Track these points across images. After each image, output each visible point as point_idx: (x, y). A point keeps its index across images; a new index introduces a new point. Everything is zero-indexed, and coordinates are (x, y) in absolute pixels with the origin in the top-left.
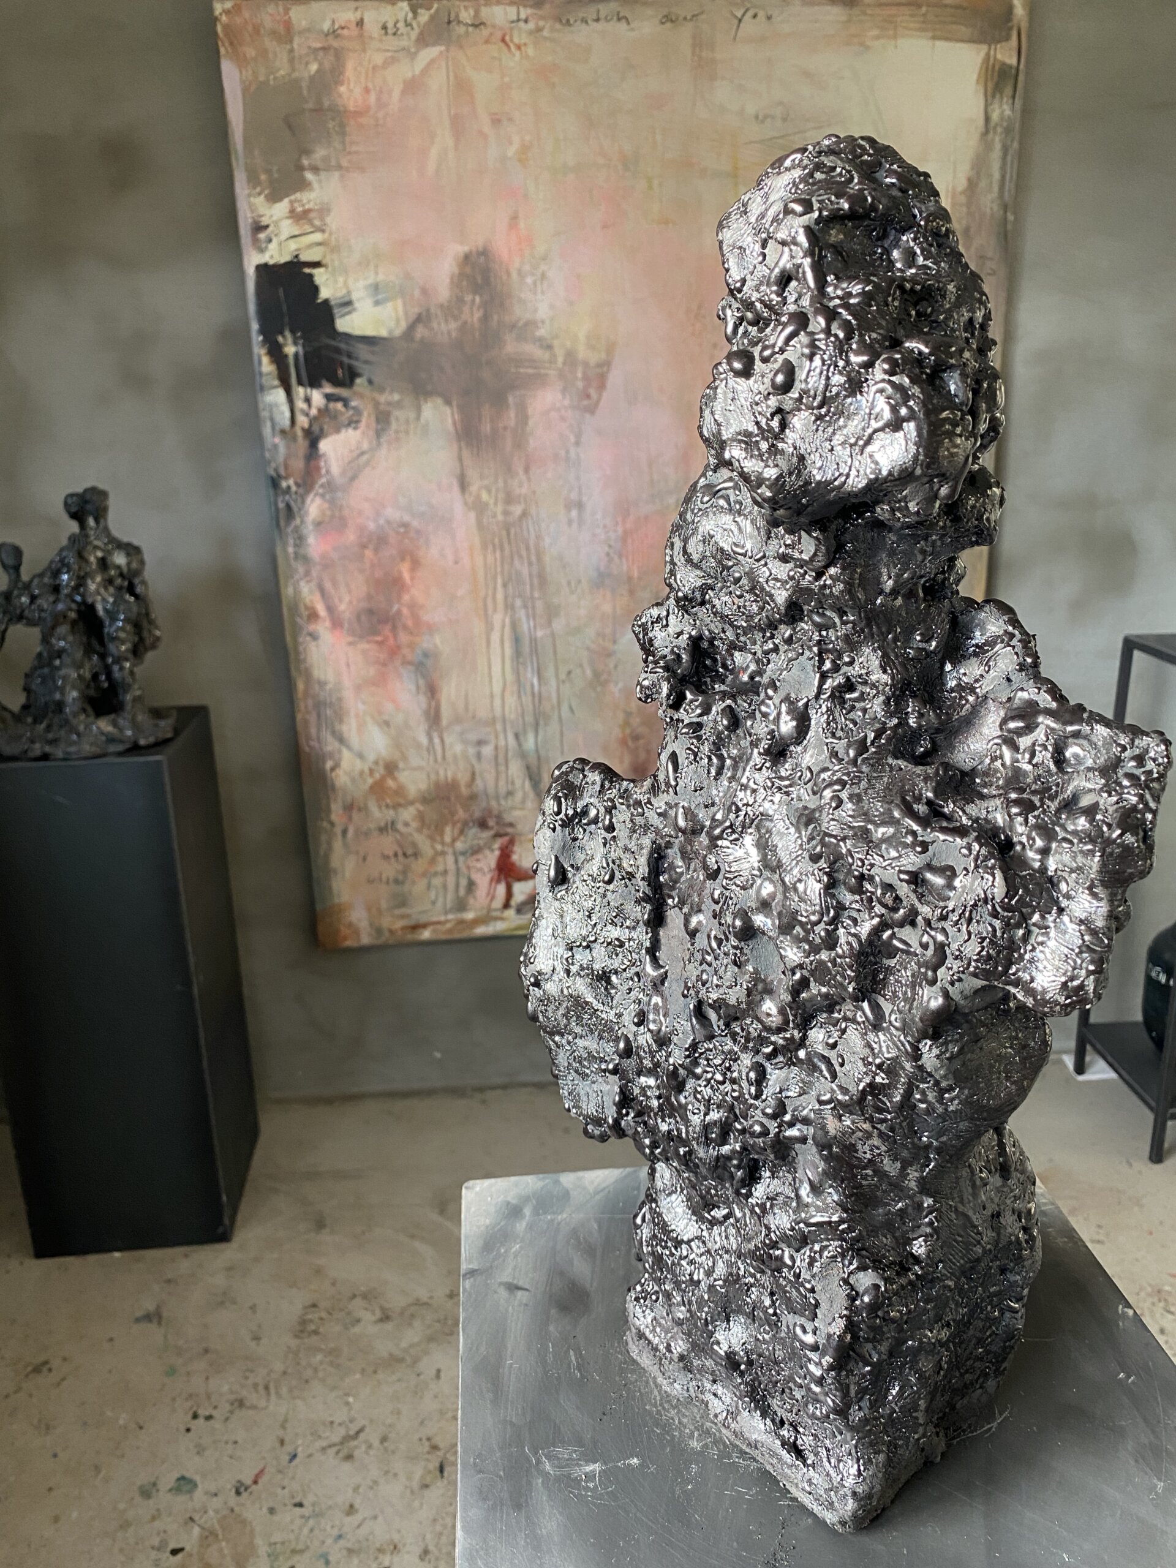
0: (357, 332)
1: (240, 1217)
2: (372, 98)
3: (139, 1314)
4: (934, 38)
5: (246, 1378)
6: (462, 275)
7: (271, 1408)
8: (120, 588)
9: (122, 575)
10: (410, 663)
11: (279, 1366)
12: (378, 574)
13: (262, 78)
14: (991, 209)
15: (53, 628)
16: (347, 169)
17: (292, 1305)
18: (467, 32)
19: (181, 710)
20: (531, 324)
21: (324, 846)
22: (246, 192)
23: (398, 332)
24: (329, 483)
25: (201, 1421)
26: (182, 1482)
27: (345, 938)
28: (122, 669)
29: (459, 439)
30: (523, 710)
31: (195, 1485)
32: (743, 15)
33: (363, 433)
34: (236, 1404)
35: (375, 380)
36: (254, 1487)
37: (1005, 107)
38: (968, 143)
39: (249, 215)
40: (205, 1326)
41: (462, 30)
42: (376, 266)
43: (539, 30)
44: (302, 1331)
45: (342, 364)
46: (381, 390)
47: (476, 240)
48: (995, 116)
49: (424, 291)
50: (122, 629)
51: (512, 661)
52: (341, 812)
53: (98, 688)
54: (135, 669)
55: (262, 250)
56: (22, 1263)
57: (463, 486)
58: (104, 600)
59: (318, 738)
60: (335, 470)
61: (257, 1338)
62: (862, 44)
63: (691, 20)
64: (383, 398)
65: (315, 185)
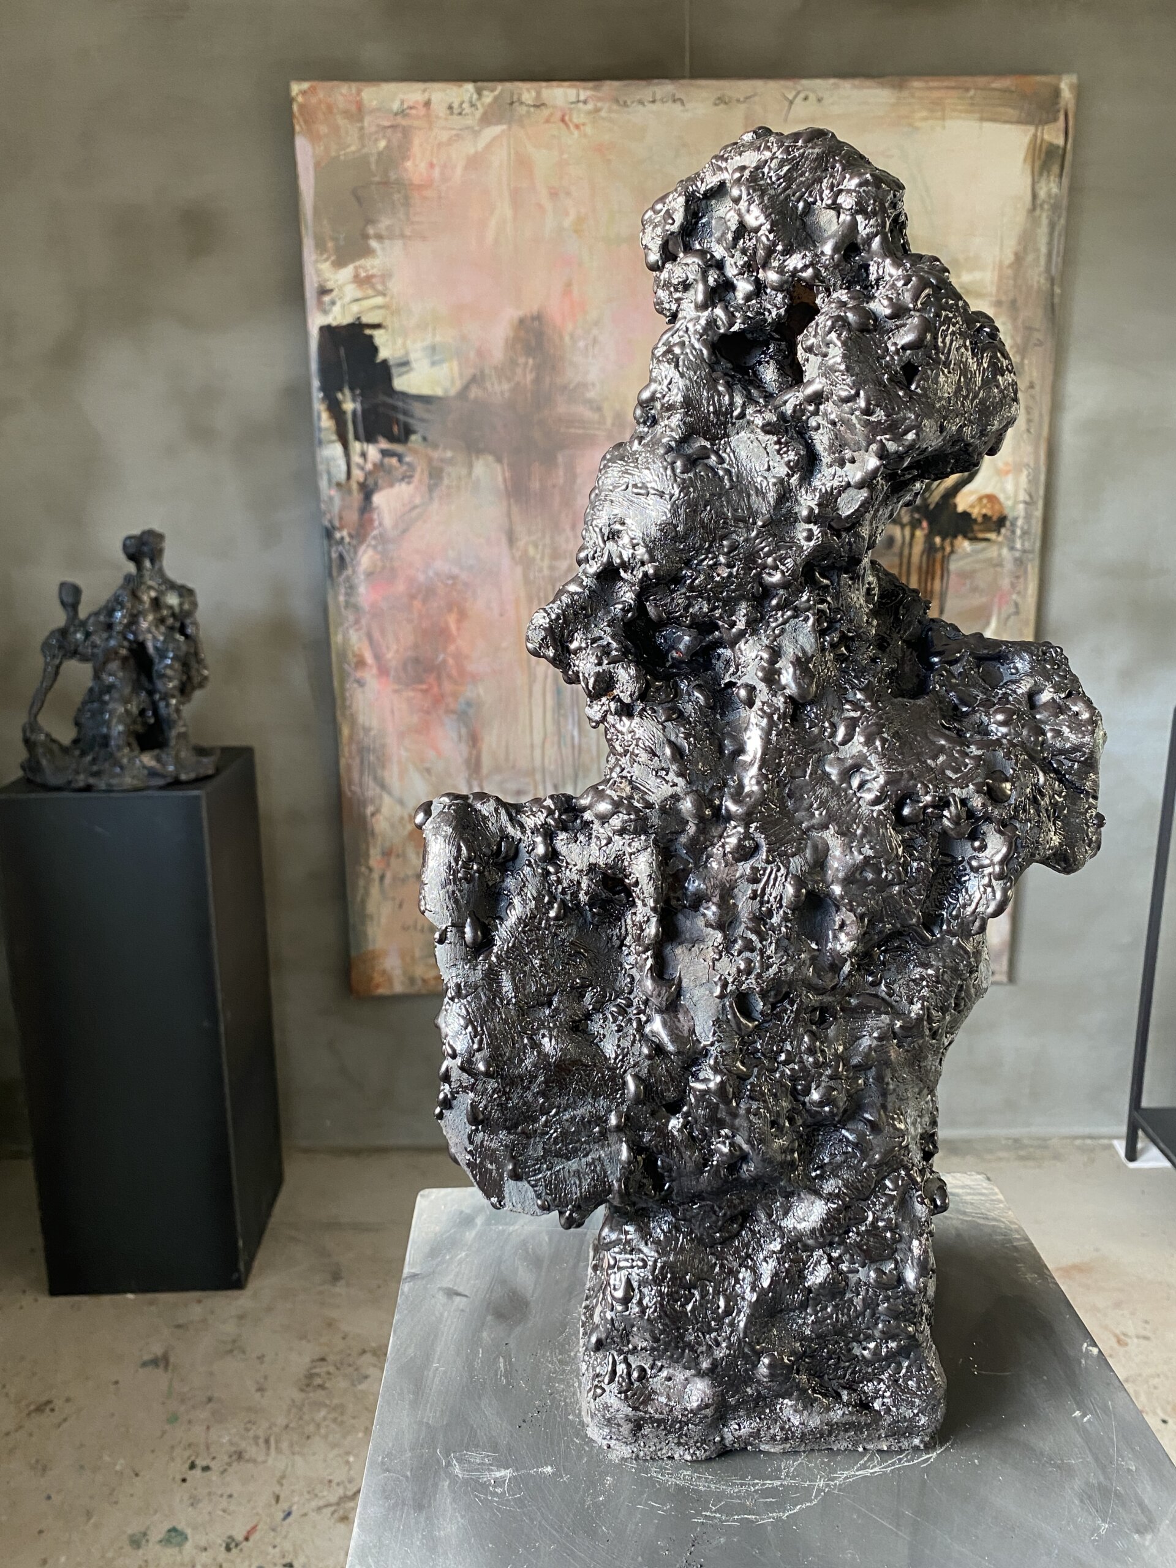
0: (413, 391)
1: (256, 1264)
2: (436, 173)
3: (146, 1357)
4: (982, 119)
5: (247, 1430)
6: (516, 339)
7: (270, 1462)
8: (171, 628)
9: (173, 615)
10: (453, 712)
11: (281, 1421)
12: (425, 624)
13: (333, 154)
14: (1038, 282)
15: (105, 663)
16: (410, 238)
17: (300, 1359)
18: (528, 112)
19: (225, 750)
20: (584, 385)
21: (361, 891)
22: (314, 257)
23: (453, 392)
24: (381, 535)
25: (197, 1472)
26: (173, 1534)
27: (378, 986)
28: (168, 705)
29: (509, 495)
30: (563, 761)
31: (186, 1538)
32: (795, 97)
33: (416, 488)
34: (235, 1457)
35: (430, 438)
36: (245, 1543)
37: (1052, 185)
38: (1015, 219)
39: (315, 279)
40: (211, 1374)
41: (523, 110)
42: (434, 329)
43: (597, 110)
44: (308, 1385)
45: (397, 422)
46: (435, 446)
47: (531, 306)
48: (1042, 194)
49: (480, 353)
50: (170, 667)
51: (554, 711)
52: (379, 857)
53: (145, 724)
54: (181, 707)
55: (325, 312)
56: (36, 1300)
57: (511, 539)
58: (155, 638)
59: (361, 785)
60: (388, 522)
61: (261, 1389)
62: (910, 125)
63: (744, 102)
64: (436, 455)
65: (379, 252)
